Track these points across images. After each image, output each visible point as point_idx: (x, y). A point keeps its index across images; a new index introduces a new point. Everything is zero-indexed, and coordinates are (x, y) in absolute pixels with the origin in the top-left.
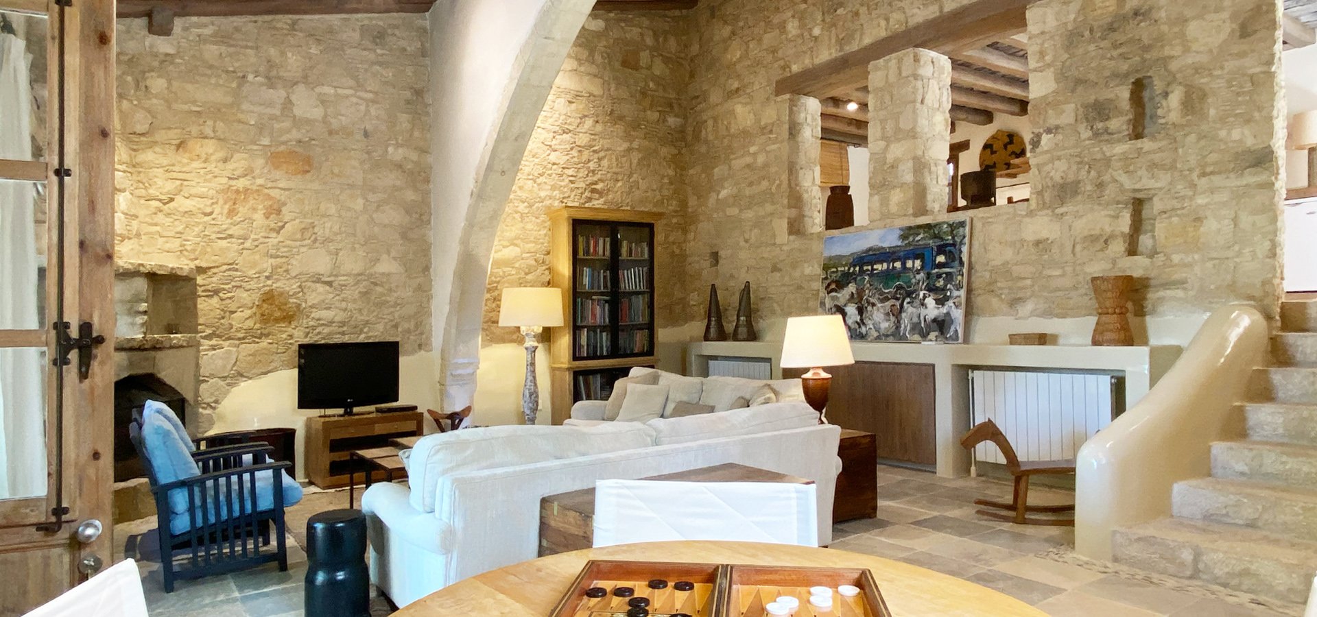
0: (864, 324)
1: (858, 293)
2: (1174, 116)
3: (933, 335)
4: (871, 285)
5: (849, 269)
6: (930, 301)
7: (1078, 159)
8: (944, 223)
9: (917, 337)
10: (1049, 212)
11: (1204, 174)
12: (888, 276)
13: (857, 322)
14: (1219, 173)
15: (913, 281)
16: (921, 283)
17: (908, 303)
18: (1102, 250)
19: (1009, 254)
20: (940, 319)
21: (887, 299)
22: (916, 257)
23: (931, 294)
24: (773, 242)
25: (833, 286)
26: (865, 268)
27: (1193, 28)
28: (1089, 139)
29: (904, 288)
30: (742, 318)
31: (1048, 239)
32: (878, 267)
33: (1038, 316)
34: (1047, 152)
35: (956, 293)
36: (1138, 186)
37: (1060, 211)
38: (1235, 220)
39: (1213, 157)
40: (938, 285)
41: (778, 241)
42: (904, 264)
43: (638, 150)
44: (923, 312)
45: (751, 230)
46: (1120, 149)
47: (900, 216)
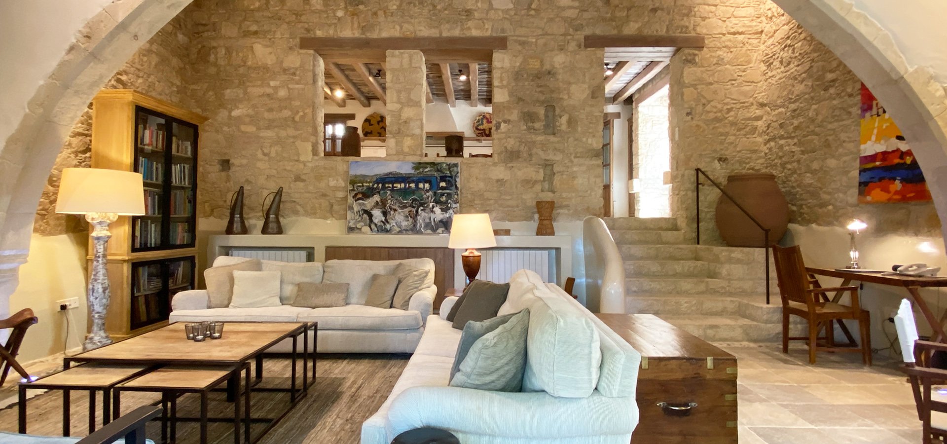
0: (388, 222)
1: (382, 202)
2: (564, 127)
3: (440, 230)
4: (392, 197)
5: (373, 185)
6: (437, 210)
7: (519, 140)
8: (444, 163)
9: (429, 231)
10: (504, 164)
11: (576, 157)
12: (405, 193)
13: (382, 221)
14: (582, 157)
15: (425, 196)
16: (430, 198)
17: (422, 210)
18: (531, 188)
19: (482, 185)
20: (444, 220)
21: (405, 207)
22: (426, 182)
23: (438, 206)
24: (296, 158)
25: (360, 196)
26: (387, 185)
27: (573, 88)
28: (525, 130)
29: (418, 200)
30: (271, 216)
31: (503, 179)
32: (398, 186)
33: (497, 220)
34: (503, 133)
35: (454, 206)
36: (548, 158)
37: (510, 165)
38: (589, 179)
39: (580, 150)
40: (442, 200)
41: (302, 159)
42: (417, 185)
43: (157, 54)
44: (433, 216)
45: (271, 146)
46: (540, 138)
47: (410, 155)
